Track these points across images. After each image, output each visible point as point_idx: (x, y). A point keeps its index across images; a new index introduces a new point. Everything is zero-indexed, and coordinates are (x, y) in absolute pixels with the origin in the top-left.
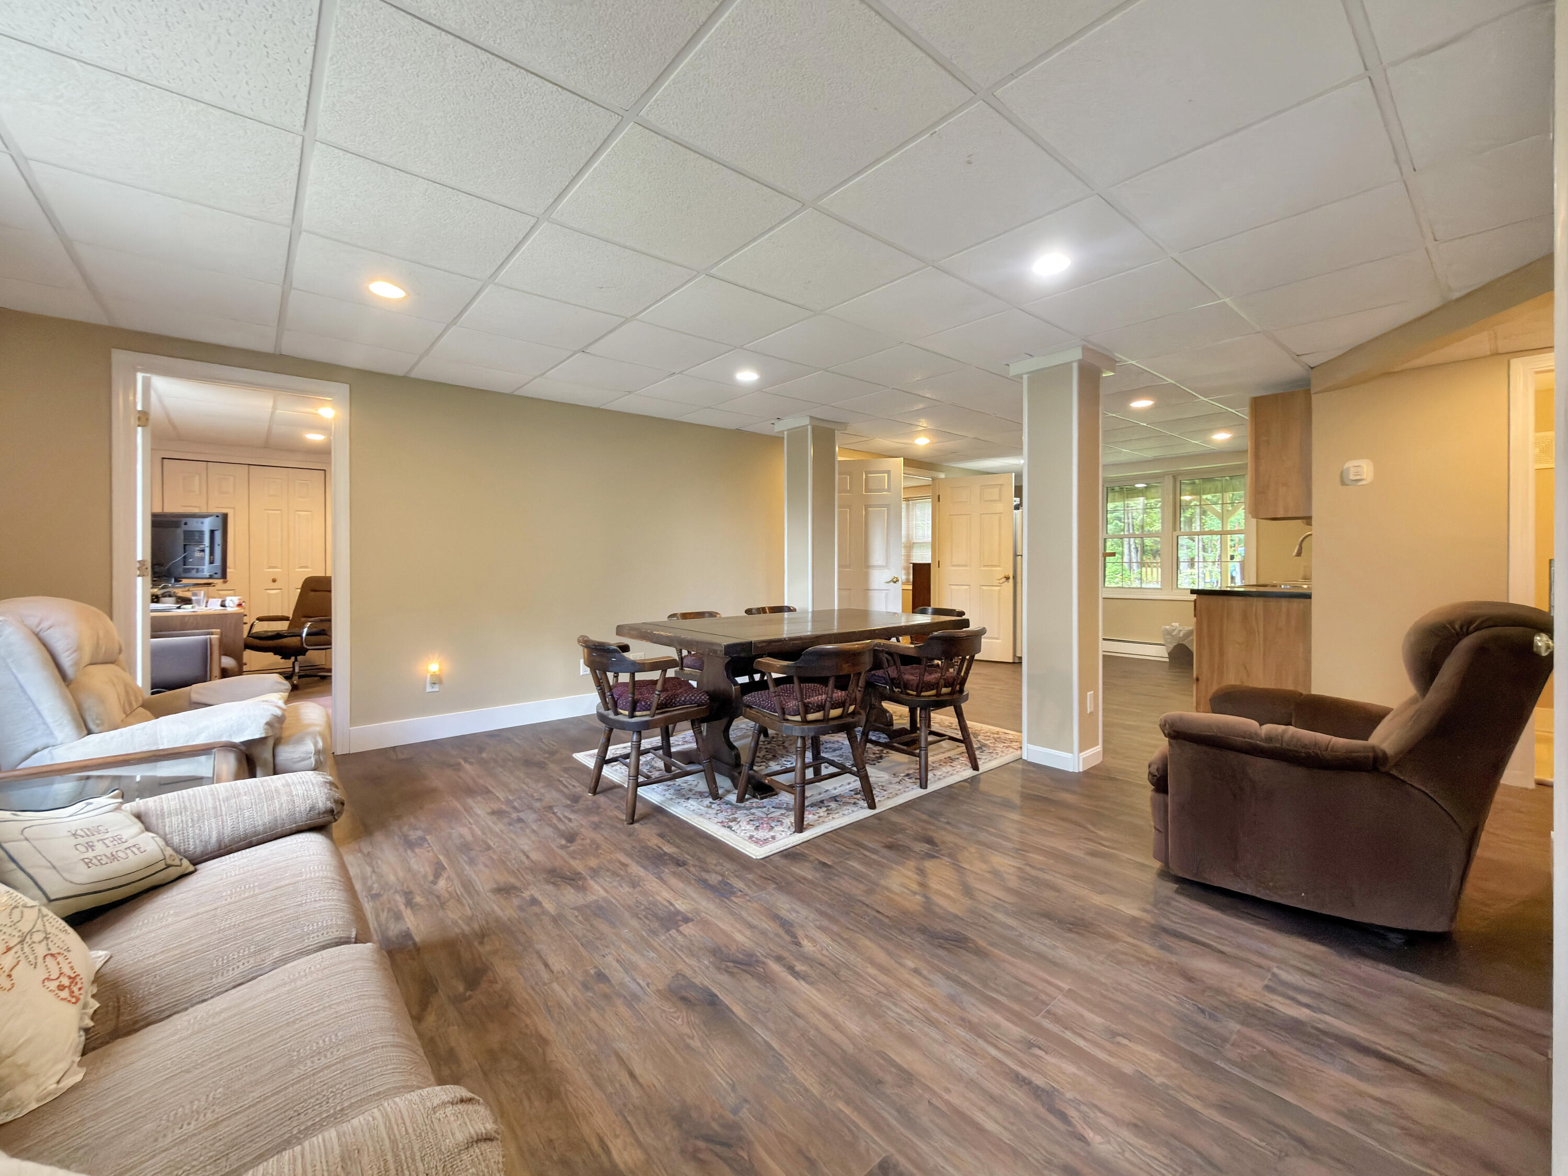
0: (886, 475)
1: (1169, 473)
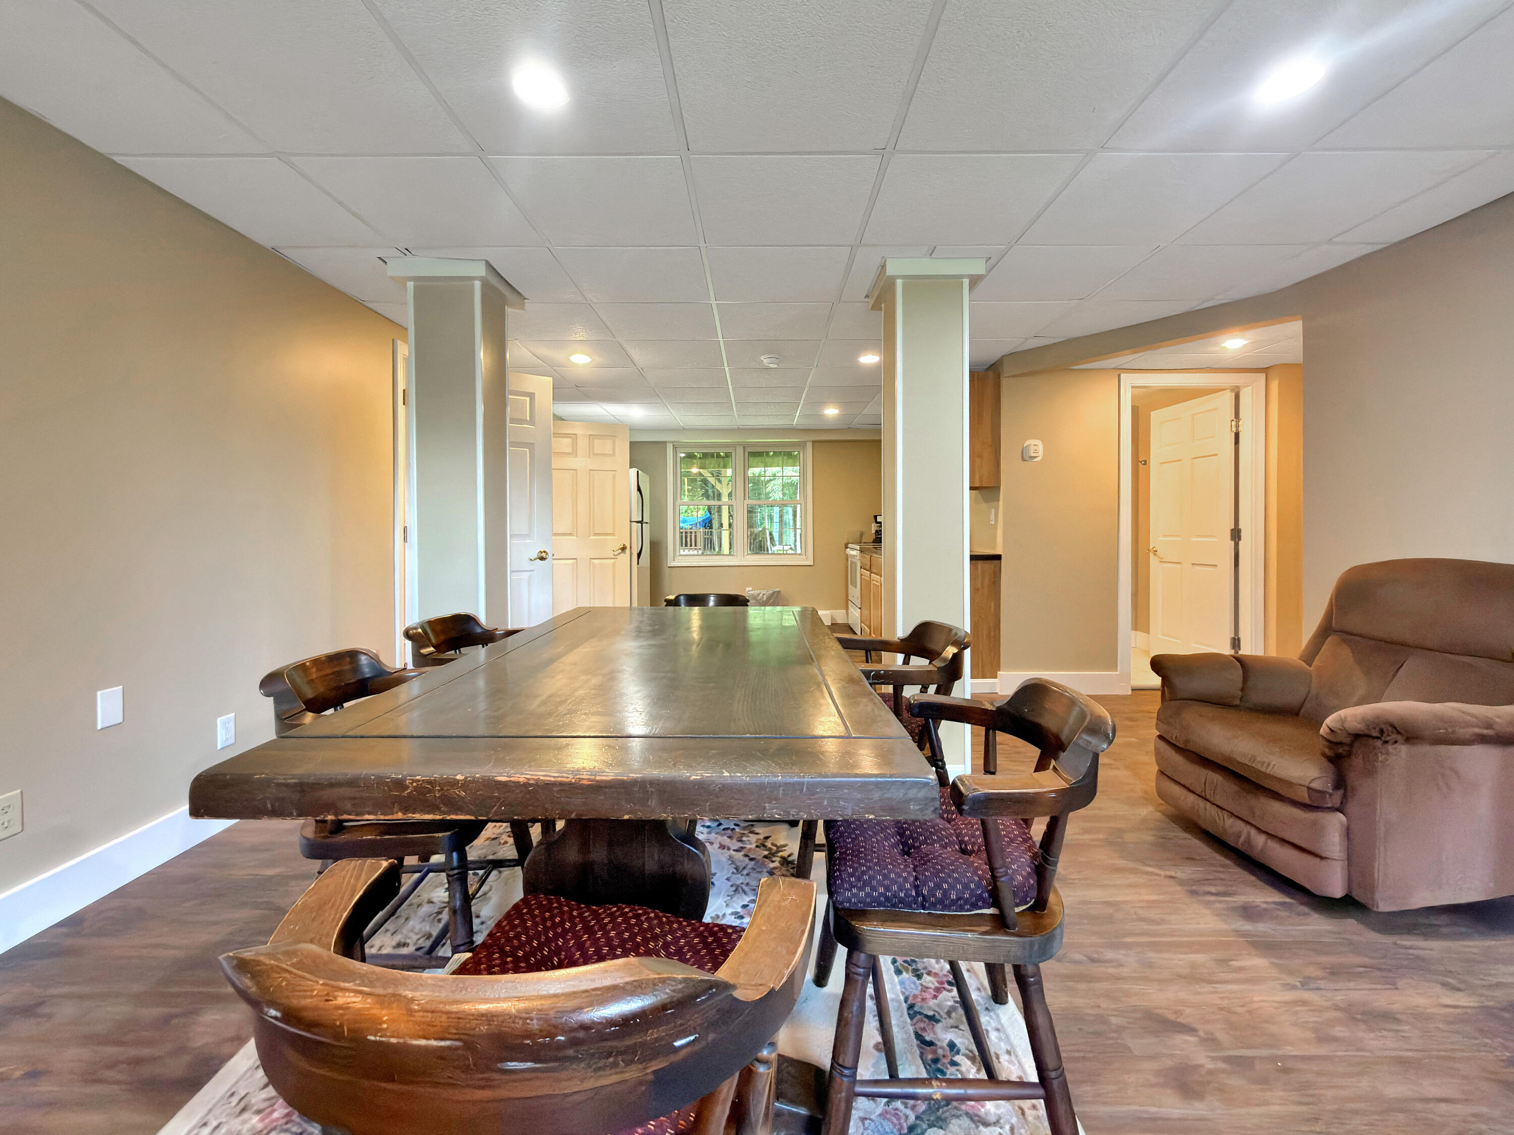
0: (528, 399)
1: (740, 444)
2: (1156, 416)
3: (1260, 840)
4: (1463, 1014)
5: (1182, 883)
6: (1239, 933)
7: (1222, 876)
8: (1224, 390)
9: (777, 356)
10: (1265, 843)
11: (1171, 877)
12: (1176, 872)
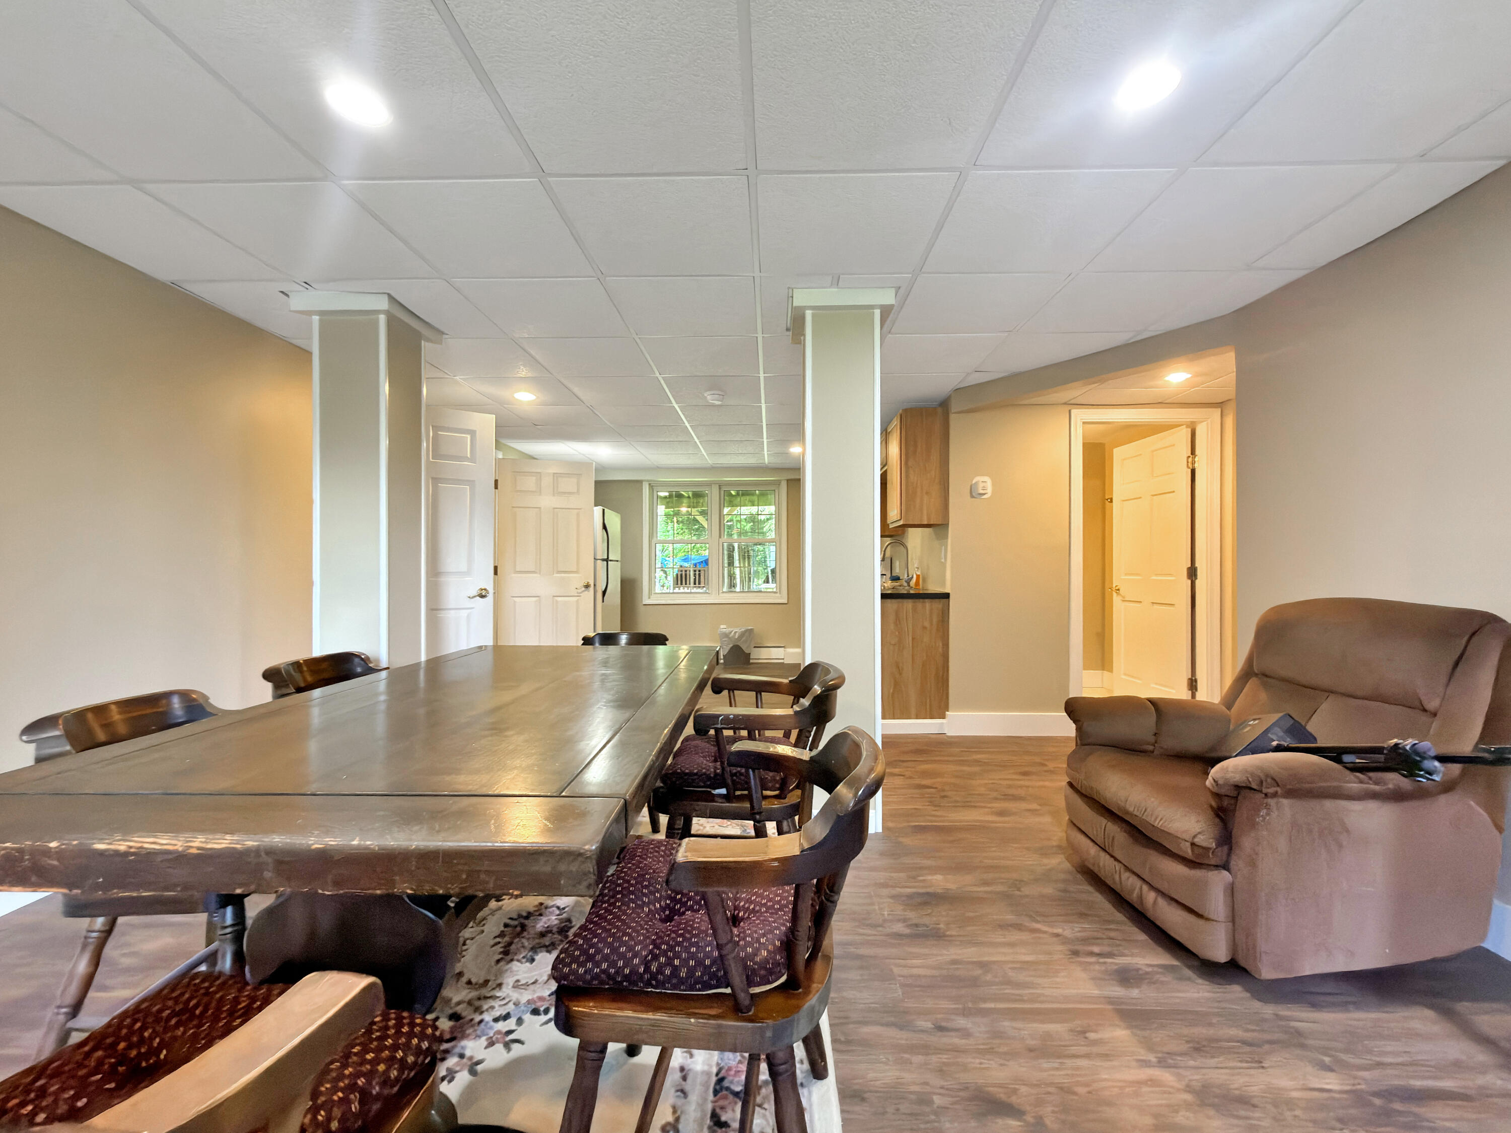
0: (469, 436)
1: (714, 483)
2: (1119, 453)
3: (1150, 897)
4: (1327, 1099)
5: (1065, 941)
6: (1110, 1000)
7: (1112, 934)
8: (1180, 426)
9: (720, 393)
10: (1155, 902)
11: (1057, 935)
12: (1064, 930)
